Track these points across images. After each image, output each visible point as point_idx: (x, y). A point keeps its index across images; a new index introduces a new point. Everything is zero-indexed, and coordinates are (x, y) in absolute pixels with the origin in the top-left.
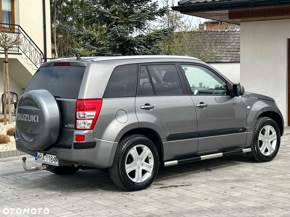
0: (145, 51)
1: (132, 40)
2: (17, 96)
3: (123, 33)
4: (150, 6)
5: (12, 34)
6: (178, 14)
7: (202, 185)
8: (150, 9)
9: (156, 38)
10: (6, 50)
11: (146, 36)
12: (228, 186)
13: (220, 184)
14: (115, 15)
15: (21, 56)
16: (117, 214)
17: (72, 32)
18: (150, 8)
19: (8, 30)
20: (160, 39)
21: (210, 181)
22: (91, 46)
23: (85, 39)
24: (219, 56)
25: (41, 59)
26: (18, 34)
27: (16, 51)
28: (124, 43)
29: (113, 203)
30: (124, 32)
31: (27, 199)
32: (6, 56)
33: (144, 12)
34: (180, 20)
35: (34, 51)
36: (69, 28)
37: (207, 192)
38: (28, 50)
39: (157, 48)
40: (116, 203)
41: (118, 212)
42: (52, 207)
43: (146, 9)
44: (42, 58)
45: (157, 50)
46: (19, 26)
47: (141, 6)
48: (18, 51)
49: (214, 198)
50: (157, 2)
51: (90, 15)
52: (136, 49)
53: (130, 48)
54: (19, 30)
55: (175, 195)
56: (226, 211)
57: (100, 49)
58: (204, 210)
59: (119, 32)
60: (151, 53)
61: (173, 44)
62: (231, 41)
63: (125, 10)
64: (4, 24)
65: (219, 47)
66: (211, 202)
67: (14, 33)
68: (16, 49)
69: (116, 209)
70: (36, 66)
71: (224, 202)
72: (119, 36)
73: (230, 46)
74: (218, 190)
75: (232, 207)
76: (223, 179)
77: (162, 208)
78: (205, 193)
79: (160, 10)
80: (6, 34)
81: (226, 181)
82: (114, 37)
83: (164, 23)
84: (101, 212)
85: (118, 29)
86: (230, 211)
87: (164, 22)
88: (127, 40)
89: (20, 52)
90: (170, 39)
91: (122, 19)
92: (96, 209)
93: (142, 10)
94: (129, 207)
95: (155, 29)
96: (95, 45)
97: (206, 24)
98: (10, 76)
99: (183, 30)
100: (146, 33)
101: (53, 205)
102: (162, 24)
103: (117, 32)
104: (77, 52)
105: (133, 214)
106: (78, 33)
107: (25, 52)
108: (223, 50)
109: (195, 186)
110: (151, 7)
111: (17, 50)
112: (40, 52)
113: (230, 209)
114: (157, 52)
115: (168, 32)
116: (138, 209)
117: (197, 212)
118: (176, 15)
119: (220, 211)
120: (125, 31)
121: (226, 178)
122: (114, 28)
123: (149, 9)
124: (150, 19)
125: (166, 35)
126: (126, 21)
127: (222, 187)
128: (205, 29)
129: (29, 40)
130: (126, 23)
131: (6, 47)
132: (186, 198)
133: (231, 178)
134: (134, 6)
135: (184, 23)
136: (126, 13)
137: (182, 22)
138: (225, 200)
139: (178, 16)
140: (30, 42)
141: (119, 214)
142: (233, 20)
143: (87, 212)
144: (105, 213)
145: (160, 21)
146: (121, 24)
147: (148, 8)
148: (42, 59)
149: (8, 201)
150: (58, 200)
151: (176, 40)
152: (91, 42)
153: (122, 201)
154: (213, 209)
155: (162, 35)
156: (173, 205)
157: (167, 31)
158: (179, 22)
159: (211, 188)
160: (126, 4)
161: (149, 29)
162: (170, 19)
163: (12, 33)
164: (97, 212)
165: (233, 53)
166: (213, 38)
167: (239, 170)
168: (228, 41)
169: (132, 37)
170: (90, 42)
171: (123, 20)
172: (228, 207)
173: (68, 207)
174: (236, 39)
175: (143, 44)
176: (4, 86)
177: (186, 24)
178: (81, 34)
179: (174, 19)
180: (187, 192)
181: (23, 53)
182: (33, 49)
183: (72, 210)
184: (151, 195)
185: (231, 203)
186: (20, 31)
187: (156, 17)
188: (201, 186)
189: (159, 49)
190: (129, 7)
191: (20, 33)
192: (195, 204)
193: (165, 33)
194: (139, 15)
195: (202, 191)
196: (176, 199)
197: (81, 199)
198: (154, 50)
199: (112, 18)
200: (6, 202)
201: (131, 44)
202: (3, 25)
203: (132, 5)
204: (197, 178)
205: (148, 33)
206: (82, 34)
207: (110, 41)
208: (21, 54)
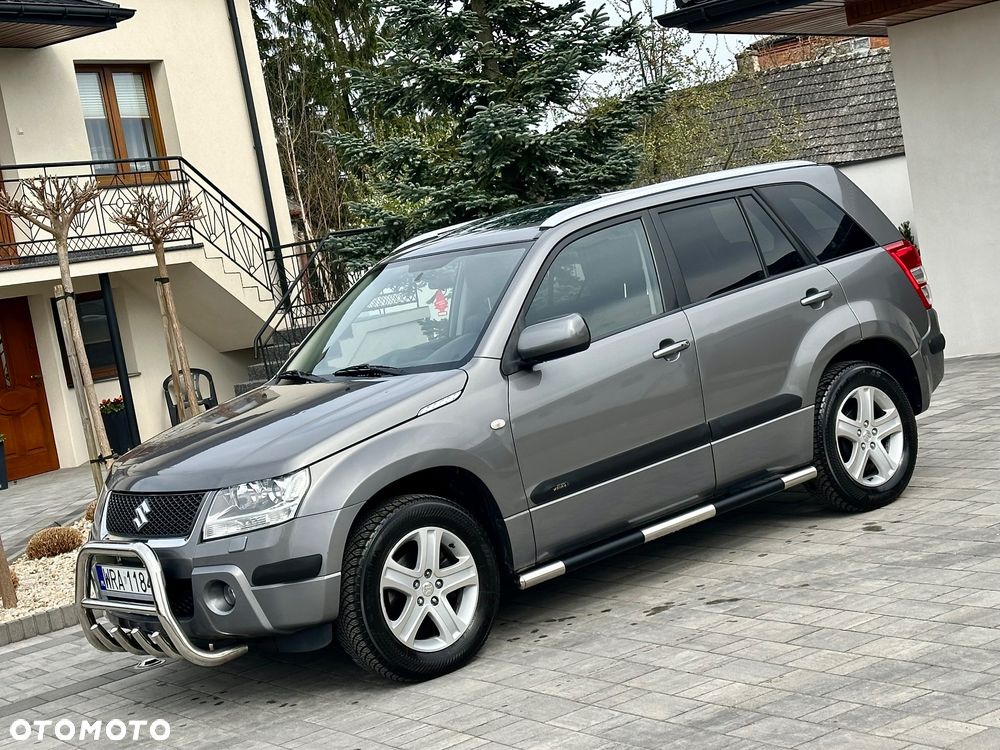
0: (586, 171)
1: (542, 142)
2: (210, 379)
3: (511, 126)
4: (582, 23)
5: (163, 187)
6: (668, 34)
7: (868, 584)
8: (583, 34)
9: (613, 125)
10: (157, 241)
11: (582, 125)
12: (955, 573)
13: (925, 572)
14: (476, 75)
15: (201, 251)
16: (614, 722)
17: (348, 149)
18: (582, 31)
19: (151, 178)
20: (629, 127)
21: (892, 564)
22: (416, 187)
23: (395, 167)
24: (817, 147)
25: (265, 250)
26: (181, 186)
27: (185, 239)
28: (517, 158)
29: (592, 686)
30: (515, 121)
31: (319, 711)
32: (161, 260)
33: (565, 49)
34: (678, 55)
35: (240, 230)
36: (337, 140)
37: (893, 607)
38: (219, 230)
39: (623, 155)
40: (603, 685)
41: (617, 714)
42: (402, 726)
43: (570, 36)
44: (267, 246)
45: (627, 163)
46: (181, 159)
47: (553, 33)
48: (192, 238)
49: (922, 622)
50: (602, 8)
51: (396, 89)
52: (560, 171)
53: (540, 171)
54: (182, 171)
55: (788, 630)
56: (972, 661)
57: (446, 190)
58: (899, 670)
59: (496, 123)
60: (609, 174)
61: (670, 134)
62: (848, 92)
63: (505, 53)
64: (136, 161)
65: (810, 118)
66: (914, 637)
67: (169, 183)
68: (184, 233)
69: (607, 704)
70: (251, 275)
71: (959, 630)
72: (500, 137)
73: (845, 110)
74: (926, 592)
75: (989, 646)
76: (932, 551)
77: (755, 680)
78: (885, 610)
79: (613, 33)
80: (146, 190)
81: (943, 558)
82: (484, 143)
83: (629, 72)
84: (564, 722)
85: (493, 116)
86: (985, 659)
87: (628, 68)
88: (526, 147)
89: (198, 239)
90: (657, 121)
91: (497, 83)
92: (543, 715)
93: (560, 42)
94: (650, 692)
95: (604, 97)
96: (427, 179)
97: (756, 52)
98: (180, 320)
99: (692, 85)
100: (576, 114)
101: (404, 720)
102: (624, 75)
103: (492, 125)
104: (374, 213)
105: (668, 716)
106: (368, 149)
107: (213, 238)
108: (824, 124)
109: (847, 589)
110: (585, 27)
111: (188, 237)
112: (257, 231)
113: (985, 653)
114: (628, 170)
115: (651, 101)
116: (681, 694)
117: (877, 678)
118: (664, 39)
119: (955, 666)
120: (516, 118)
121: (942, 549)
122: (478, 114)
123: (578, 35)
124: (587, 66)
125: (646, 110)
126: (511, 87)
127: (937, 582)
128: (757, 68)
129: (218, 197)
130: (513, 94)
131: (155, 235)
132: (826, 635)
133: (957, 545)
134: (531, 34)
135: (692, 61)
136: (510, 61)
137: (685, 59)
138: (960, 624)
139: (671, 40)
140: (222, 205)
141: (622, 720)
142: (866, 24)
143: (518, 730)
144: (578, 725)
145: (615, 67)
146: (498, 98)
147: (575, 32)
148: (268, 250)
149: (261, 726)
150: (413, 701)
151: (677, 121)
152: (413, 172)
153: (619, 675)
154: (928, 659)
155: (634, 113)
156: (790, 664)
157: (644, 98)
158: (677, 61)
159: (902, 590)
160: (501, 32)
161: (583, 100)
162: (646, 55)
163: (163, 184)
164: (550, 723)
165: (861, 130)
166: (786, 93)
167: (977, 516)
168: (838, 94)
169: (541, 135)
170: (411, 174)
171: (502, 87)
172: (977, 648)
173: (454, 721)
174: (862, 81)
175: (575, 150)
176: (170, 356)
177: (700, 64)
178: (378, 151)
179: (660, 55)
180: (824, 614)
181: (206, 243)
182: (234, 223)
183: (469, 727)
184: (710, 640)
185: (983, 633)
186: (186, 174)
187: (604, 57)
188: (867, 588)
189: (632, 157)
190: (514, 41)
191: (187, 181)
192: (862, 650)
193: (642, 103)
194: (550, 59)
195: (874, 604)
196: (795, 642)
197: (489, 688)
198: (616, 164)
199: (468, 85)
200: (253, 730)
201: (539, 158)
202: (132, 165)
203: (523, 34)
204: (845, 562)
205: (583, 112)
206: (381, 153)
207: (472, 157)
208: (200, 246)
